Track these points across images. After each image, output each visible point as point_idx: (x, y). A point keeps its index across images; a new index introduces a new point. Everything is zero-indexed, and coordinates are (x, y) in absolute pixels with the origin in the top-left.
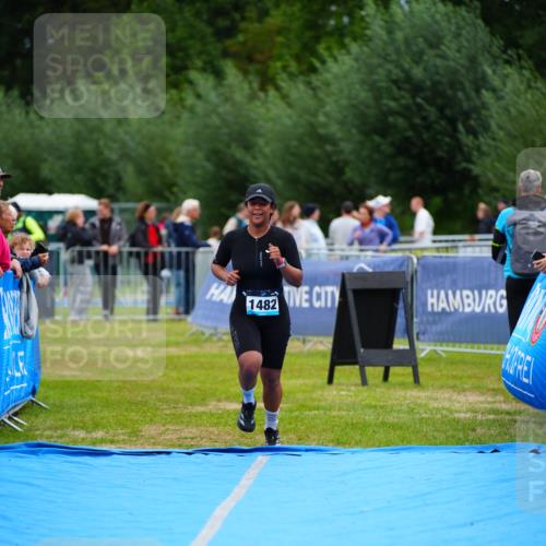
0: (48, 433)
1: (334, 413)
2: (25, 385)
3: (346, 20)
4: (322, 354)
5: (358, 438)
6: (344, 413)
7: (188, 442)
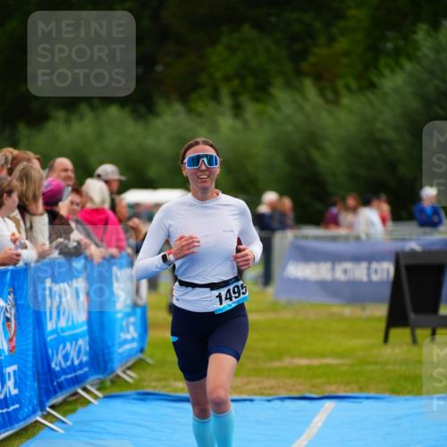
0: (154, 384)
1: (390, 367)
2: (135, 345)
3: (401, 43)
4: (378, 319)
5: (410, 388)
6: (397, 368)
7: (267, 391)
